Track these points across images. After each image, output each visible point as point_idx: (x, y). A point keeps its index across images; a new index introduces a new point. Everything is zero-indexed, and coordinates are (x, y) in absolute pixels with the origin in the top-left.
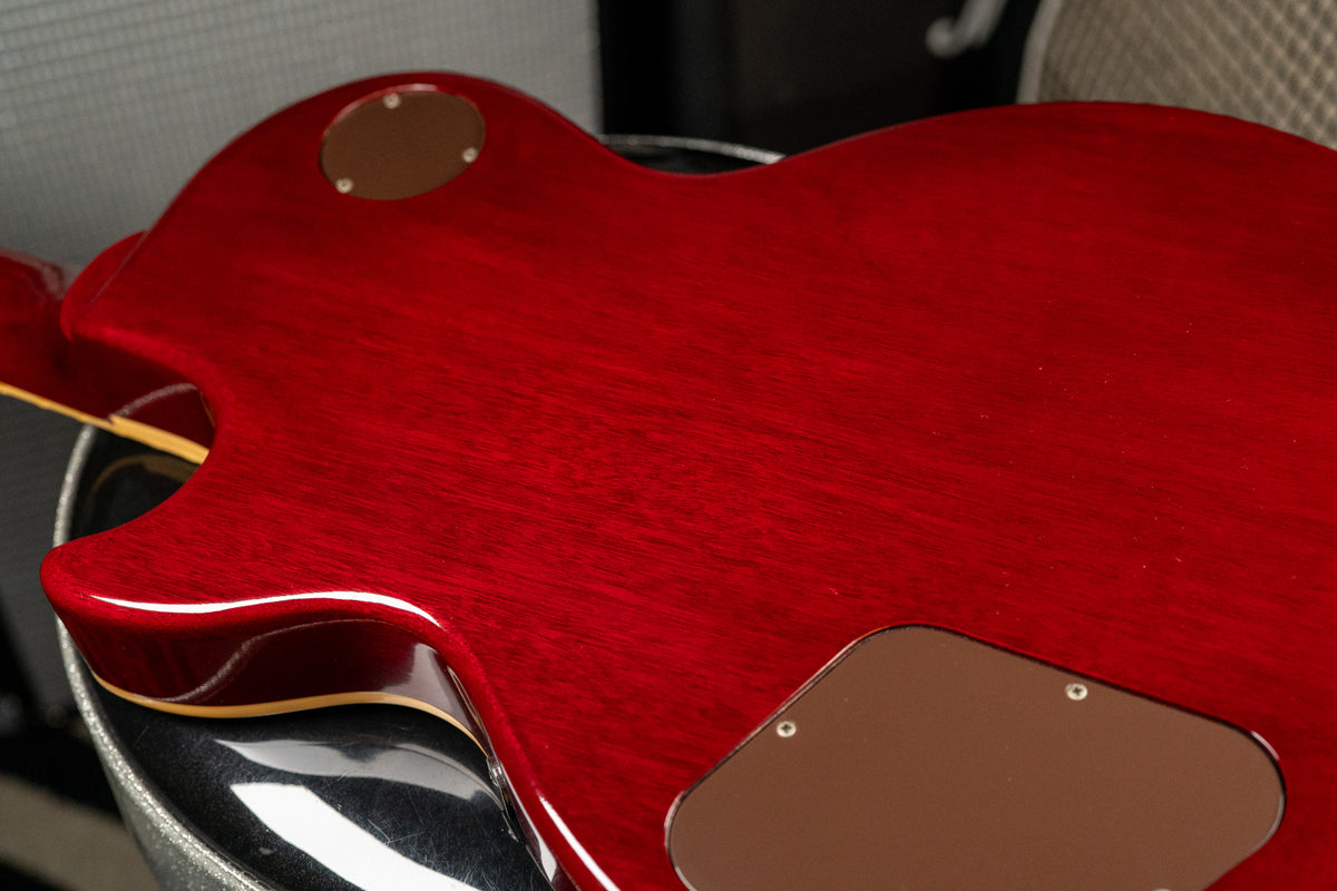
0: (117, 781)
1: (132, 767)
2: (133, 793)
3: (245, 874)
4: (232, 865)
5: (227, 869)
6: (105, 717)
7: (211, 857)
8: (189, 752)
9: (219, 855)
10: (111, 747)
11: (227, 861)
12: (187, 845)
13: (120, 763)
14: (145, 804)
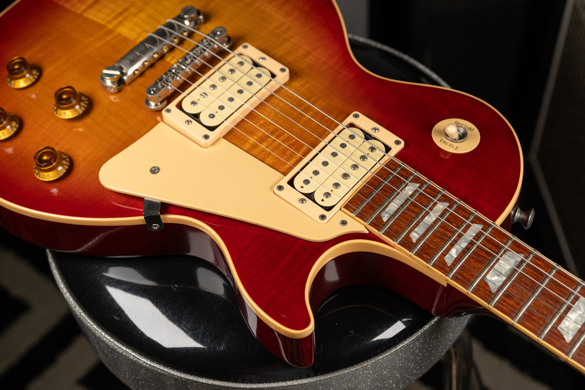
0: (77, 316)
1: (82, 309)
2: (84, 320)
3: (132, 351)
4: (127, 347)
5: (124, 349)
6: (69, 289)
7: (118, 345)
8: (105, 302)
9: (121, 343)
10: (73, 302)
11: (124, 346)
12: (107, 340)
13: (77, 308)
14: (89, 325)
